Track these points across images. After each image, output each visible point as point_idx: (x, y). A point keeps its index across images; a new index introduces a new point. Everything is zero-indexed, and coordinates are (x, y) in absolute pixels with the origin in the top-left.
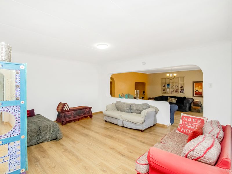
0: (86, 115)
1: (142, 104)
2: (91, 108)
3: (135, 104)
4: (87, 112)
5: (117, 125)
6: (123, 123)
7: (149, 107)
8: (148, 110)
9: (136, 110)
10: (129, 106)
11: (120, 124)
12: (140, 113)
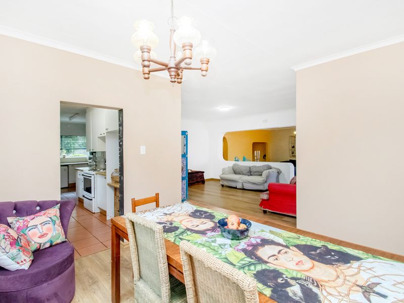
0: (199, 180)
1: (263, 166)
2: (204, 172)
3: (255, 167)
4: (200, 176)
5: (236, 188)
6: (243, 184)
7: (271, 168)
8: (270, 170)
9: (256, 172)
10: (249, 168)
11: (239, 186)
12: (261, 175)
